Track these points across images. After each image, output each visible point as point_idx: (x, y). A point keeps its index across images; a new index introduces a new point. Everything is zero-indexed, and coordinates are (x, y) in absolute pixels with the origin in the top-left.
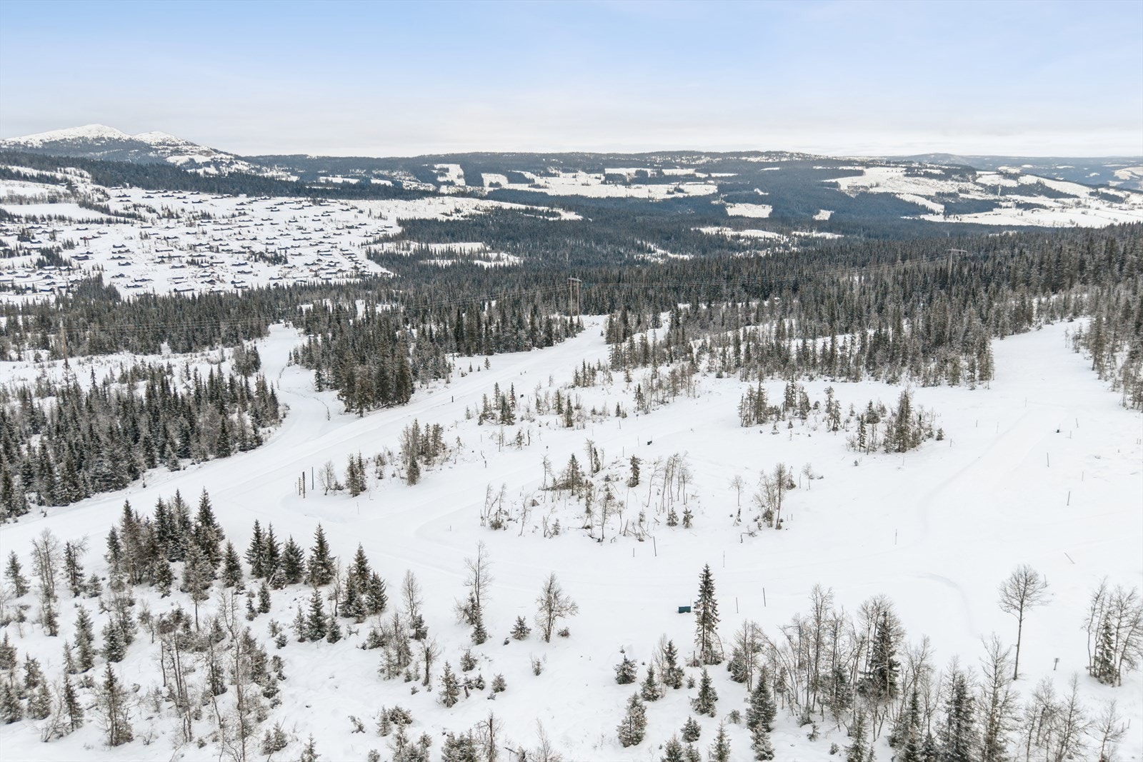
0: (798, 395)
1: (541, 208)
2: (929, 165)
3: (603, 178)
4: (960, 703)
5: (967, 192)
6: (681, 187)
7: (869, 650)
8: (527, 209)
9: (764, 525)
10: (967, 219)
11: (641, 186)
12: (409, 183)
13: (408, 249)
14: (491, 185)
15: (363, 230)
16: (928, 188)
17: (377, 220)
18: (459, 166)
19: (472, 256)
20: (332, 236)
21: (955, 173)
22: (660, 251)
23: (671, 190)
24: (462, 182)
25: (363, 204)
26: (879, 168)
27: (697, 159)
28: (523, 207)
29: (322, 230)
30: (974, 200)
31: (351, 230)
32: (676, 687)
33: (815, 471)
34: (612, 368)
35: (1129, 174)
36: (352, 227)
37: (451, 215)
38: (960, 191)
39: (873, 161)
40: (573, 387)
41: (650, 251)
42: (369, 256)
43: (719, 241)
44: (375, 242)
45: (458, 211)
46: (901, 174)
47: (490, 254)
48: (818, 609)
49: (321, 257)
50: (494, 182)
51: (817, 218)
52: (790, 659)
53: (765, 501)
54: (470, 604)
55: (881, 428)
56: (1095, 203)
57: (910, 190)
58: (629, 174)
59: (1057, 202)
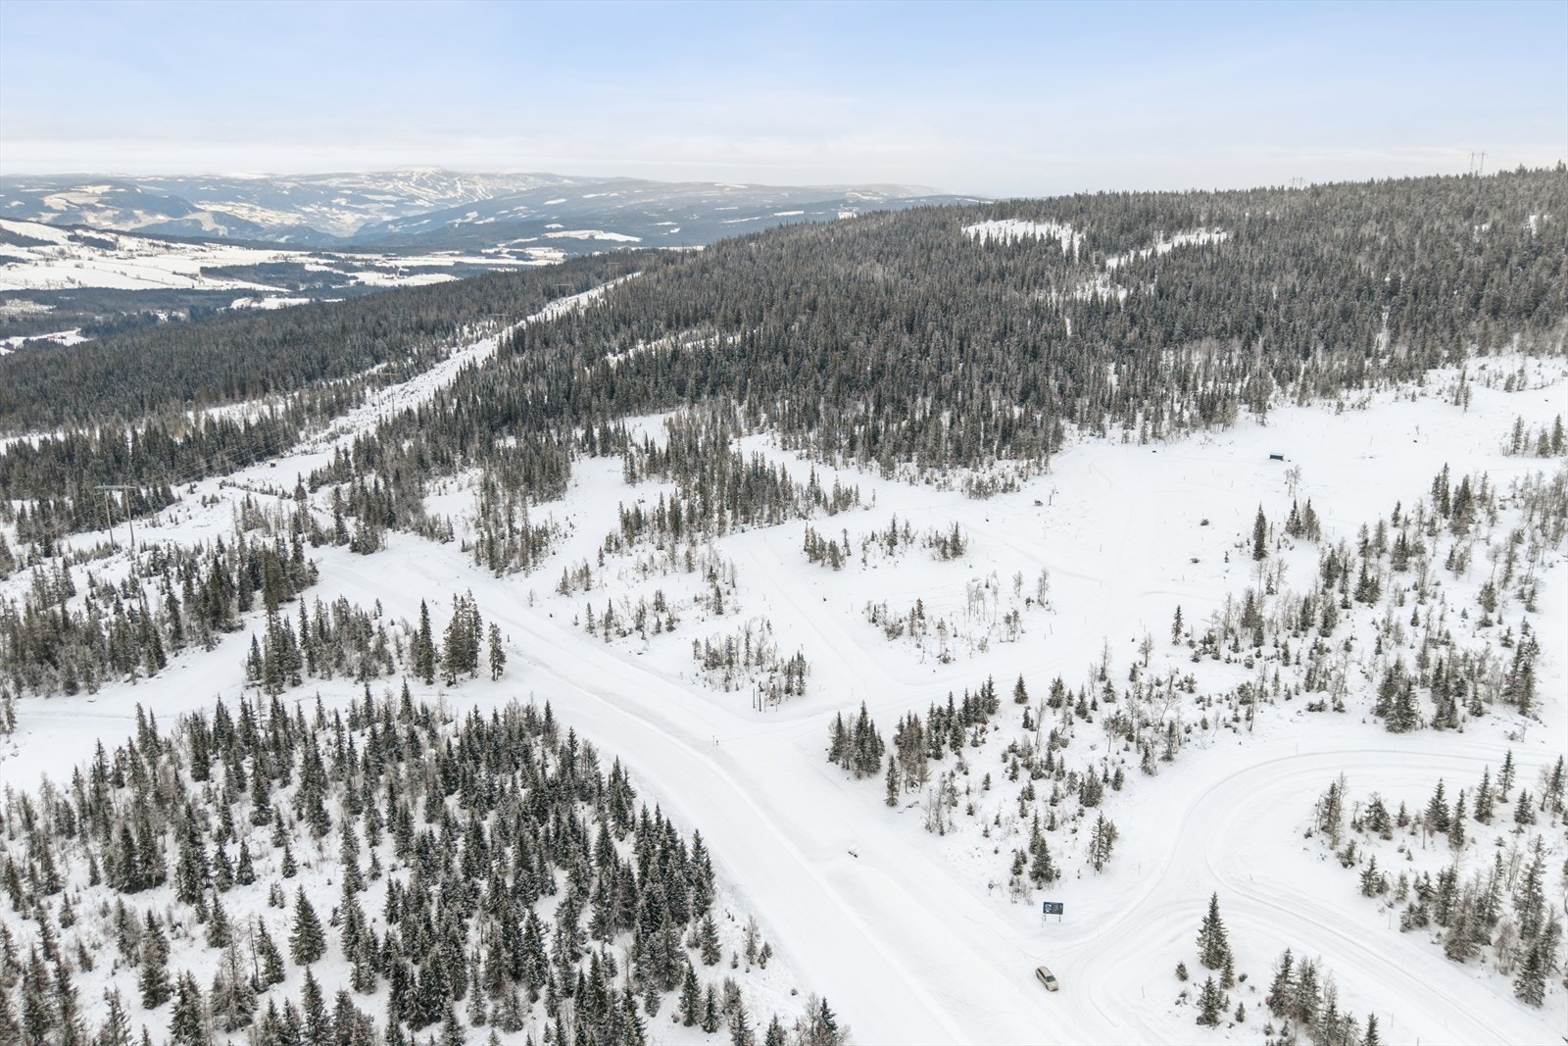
35: (64, 202)
56: (82, 251)
59: (33, 252)
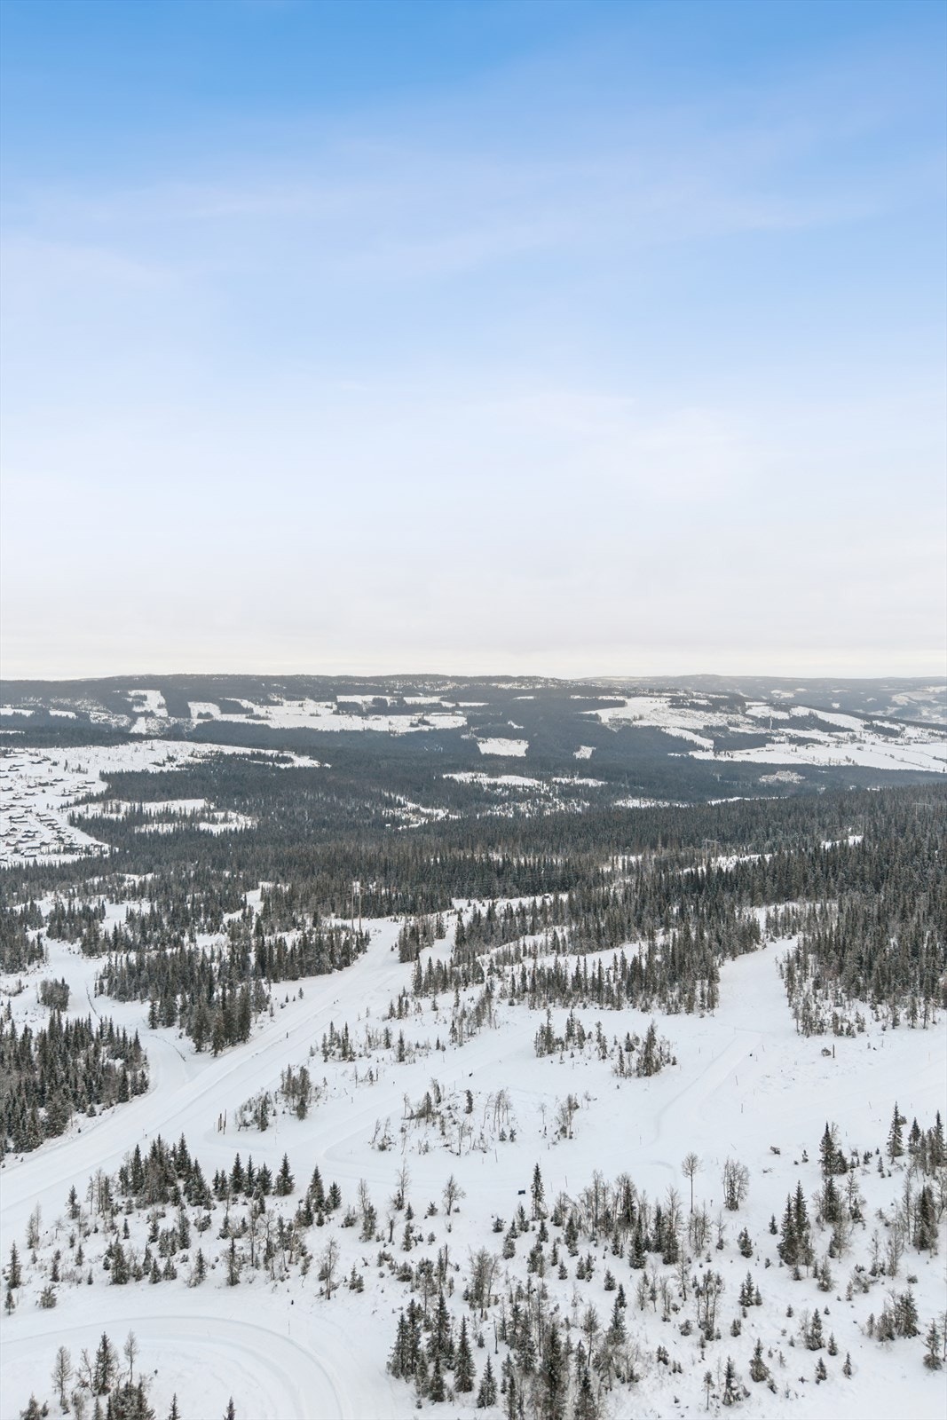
0: (576, 1027)
1: (269, 752)
2: (695, 694)
3: (335, 707)
4: (659, 1219)
5: (737, 725)
6: (426, 718)
7: (621, 1203)
8: (253, 753)
9: (562, 1136)
10: (739, 756)
11: (380, 717)
12: (97, 716)
13: (118, 811)
14: (200, 716)
15: (60, 785)
16: (695, 720)
17: (75, 774)
18: (158, 692)
19: (195, 817)
20: (24, 796)
21: (723, 705)
22: (411, 805)
23: (415, 722)
24: (163, 713)
25: (56, 753)
26: (641, 698)
27: (442, 685)
28: (248, 751)
29: (10, 789)
30: (744, 734)
31: (45, 788)
32: (526, 1231)
33: (592, 1095)
34: (415, 994)
35: (906, 699)
36: (46, 784)
37: (164, 765)
38: (730, 724)
39: (635, 689)
40: (389, 1018)
41: (400, 805)
42: (73, 822)
43: (473, 792)
44: (77, 803)
45: (171, 759)
46: (666, 705)
47: (215, 814)
48: (596, 1182)
49: (14, 826)
50: (204, 712)
51: (578, 755)
52: (583, 1211)
53: (561, 1120)
54: (397, 1197)
55: (635, 1056)
56: (870, 737)
57: (677, 724)
58: (365, 703)
59: (832, 736)
